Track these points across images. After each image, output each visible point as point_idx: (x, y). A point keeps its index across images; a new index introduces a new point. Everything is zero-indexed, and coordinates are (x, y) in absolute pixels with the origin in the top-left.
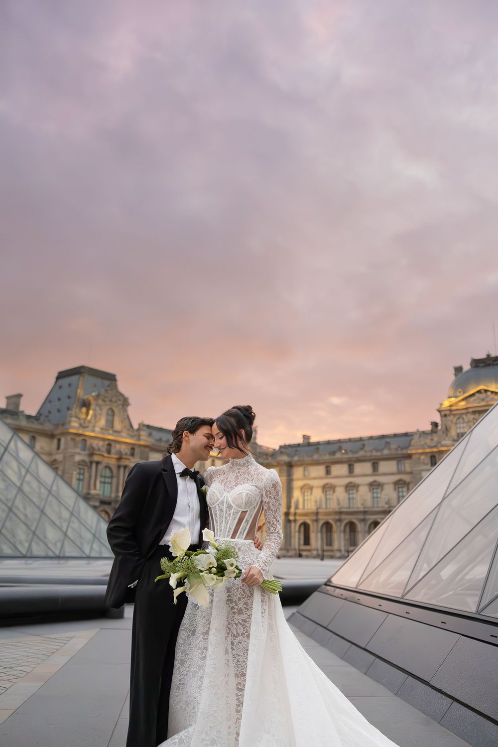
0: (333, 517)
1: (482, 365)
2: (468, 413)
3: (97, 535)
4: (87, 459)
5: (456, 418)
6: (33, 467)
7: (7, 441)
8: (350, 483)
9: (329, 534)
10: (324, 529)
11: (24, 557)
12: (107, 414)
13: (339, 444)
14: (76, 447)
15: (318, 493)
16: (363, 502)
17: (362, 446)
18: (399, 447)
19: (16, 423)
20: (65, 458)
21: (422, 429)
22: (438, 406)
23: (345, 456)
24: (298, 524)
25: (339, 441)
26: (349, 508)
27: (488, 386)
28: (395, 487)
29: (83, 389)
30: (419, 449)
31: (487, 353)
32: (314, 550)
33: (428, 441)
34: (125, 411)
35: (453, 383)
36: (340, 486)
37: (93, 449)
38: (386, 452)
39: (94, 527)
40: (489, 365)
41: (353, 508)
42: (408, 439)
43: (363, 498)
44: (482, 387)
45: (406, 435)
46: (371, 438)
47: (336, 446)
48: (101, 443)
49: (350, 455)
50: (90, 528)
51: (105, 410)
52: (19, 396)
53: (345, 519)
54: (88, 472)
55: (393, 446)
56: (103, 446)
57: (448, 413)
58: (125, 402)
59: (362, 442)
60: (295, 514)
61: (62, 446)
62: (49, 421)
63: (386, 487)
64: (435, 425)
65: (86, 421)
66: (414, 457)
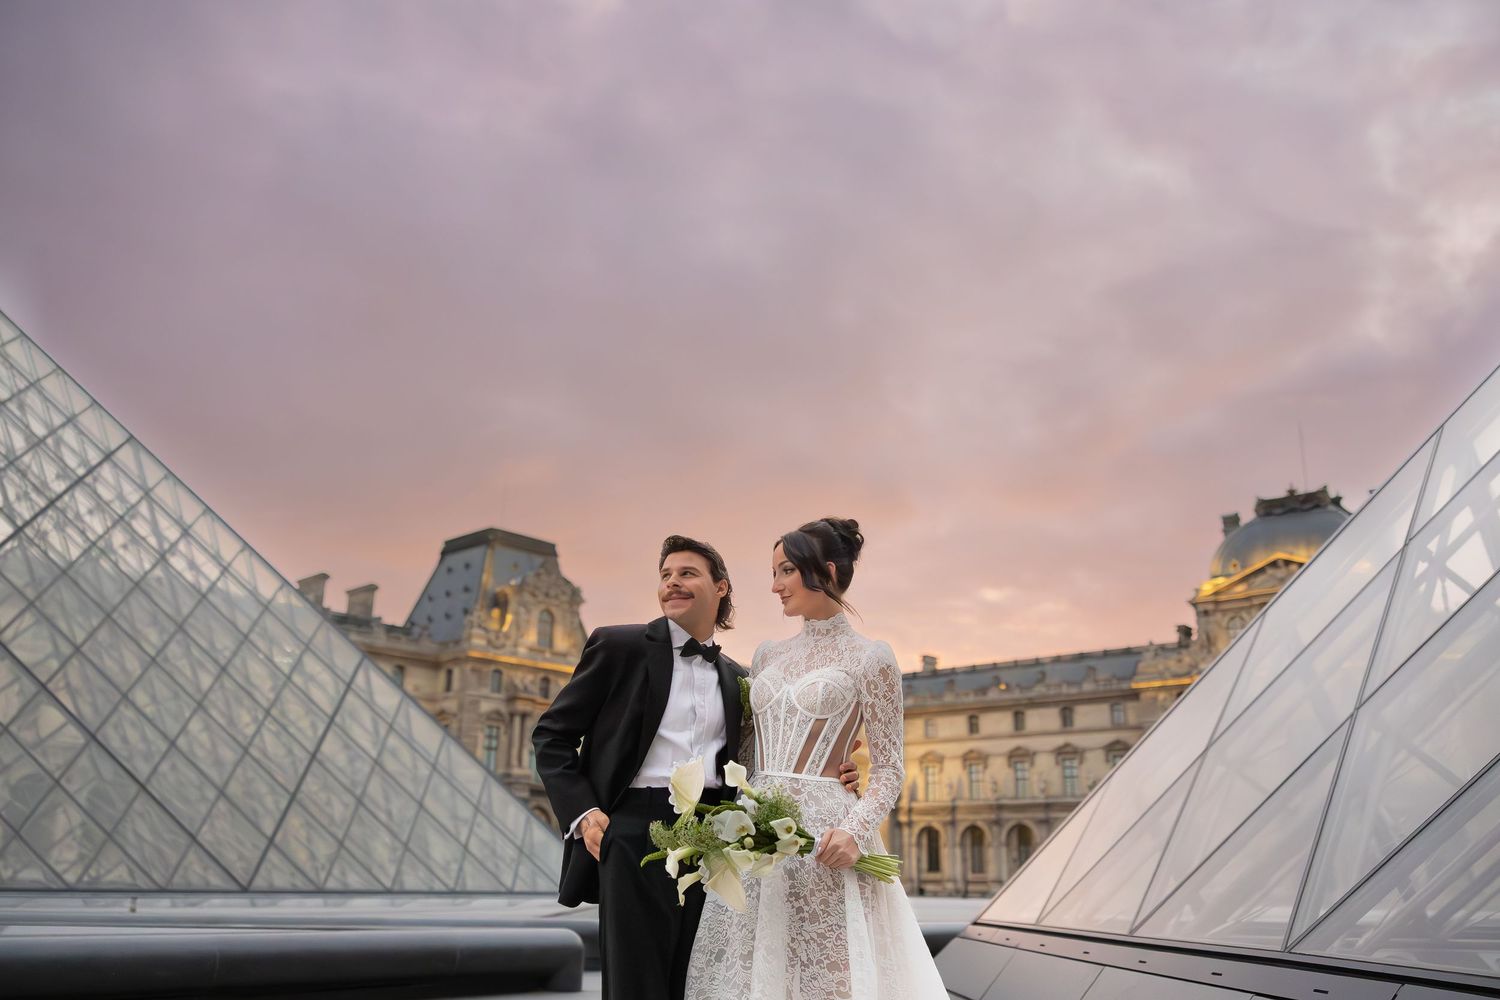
0: (985, 816)
1: (1278, 511)
2: (1251, 607)
3: (525, 850)
4: (504, 709)
5: (1226, 619)
6: (401, 721)
7: (350, 670)
8: (1018, 748)
9: (976, 849)
10: (968, 841)
11: (388, 892)
12: (541, 621)
13: (995, 673)
14: (481, 683)
15: (954, 770)
16: (1042, 786)
17: (1040, 676)
18: (1114, 676)
19: (367, 641)
20: (461, 707)
21: (1159, 640)
22: (1191, 595)
23: (1007, 696)
24: (916, 830)
25: (995, 667)
26: (1016, 798)
27: (1291, 554)
28: (1107, 756)
29: (493, 572)
30: (1154, 679)
31: (1288, 488)
32: (949, 880)
33: (1172, 663)
34: (576, 614)
35: (1220, 548)
36: (999, 755)
37: (515, 687)
38: (1088, 687)
39: (520, 834)
40: (1293, 510)
41: (1024, 798)
42: (1131, 659)
43: (1044, 775)
44: (1280, 555)
45: (1128, 652)
46: (1058, 660)
47: (989, 676)
48: (530, 677)
49: (1017, 694)
50: (511, 837)
51: (535, 614)
52: (372, 589)
53: (1008, 820)
54: (506, 733)
55: (1102, 675)
56: (533, 682)
57: (1210, 607)
58: (575, 597)
59: (1039, 669)
60: (910, 811)
61: (456, 684)
62: (430, 636)
63: (1089, 756)
64: (1186, 631)
65: (501, 635)
66: (1143, 696)
